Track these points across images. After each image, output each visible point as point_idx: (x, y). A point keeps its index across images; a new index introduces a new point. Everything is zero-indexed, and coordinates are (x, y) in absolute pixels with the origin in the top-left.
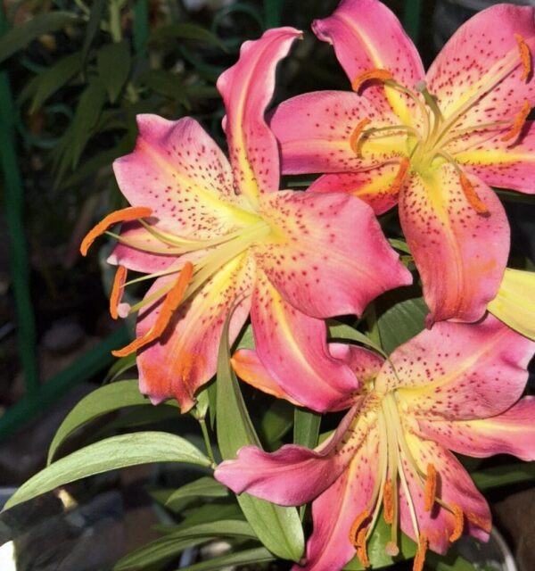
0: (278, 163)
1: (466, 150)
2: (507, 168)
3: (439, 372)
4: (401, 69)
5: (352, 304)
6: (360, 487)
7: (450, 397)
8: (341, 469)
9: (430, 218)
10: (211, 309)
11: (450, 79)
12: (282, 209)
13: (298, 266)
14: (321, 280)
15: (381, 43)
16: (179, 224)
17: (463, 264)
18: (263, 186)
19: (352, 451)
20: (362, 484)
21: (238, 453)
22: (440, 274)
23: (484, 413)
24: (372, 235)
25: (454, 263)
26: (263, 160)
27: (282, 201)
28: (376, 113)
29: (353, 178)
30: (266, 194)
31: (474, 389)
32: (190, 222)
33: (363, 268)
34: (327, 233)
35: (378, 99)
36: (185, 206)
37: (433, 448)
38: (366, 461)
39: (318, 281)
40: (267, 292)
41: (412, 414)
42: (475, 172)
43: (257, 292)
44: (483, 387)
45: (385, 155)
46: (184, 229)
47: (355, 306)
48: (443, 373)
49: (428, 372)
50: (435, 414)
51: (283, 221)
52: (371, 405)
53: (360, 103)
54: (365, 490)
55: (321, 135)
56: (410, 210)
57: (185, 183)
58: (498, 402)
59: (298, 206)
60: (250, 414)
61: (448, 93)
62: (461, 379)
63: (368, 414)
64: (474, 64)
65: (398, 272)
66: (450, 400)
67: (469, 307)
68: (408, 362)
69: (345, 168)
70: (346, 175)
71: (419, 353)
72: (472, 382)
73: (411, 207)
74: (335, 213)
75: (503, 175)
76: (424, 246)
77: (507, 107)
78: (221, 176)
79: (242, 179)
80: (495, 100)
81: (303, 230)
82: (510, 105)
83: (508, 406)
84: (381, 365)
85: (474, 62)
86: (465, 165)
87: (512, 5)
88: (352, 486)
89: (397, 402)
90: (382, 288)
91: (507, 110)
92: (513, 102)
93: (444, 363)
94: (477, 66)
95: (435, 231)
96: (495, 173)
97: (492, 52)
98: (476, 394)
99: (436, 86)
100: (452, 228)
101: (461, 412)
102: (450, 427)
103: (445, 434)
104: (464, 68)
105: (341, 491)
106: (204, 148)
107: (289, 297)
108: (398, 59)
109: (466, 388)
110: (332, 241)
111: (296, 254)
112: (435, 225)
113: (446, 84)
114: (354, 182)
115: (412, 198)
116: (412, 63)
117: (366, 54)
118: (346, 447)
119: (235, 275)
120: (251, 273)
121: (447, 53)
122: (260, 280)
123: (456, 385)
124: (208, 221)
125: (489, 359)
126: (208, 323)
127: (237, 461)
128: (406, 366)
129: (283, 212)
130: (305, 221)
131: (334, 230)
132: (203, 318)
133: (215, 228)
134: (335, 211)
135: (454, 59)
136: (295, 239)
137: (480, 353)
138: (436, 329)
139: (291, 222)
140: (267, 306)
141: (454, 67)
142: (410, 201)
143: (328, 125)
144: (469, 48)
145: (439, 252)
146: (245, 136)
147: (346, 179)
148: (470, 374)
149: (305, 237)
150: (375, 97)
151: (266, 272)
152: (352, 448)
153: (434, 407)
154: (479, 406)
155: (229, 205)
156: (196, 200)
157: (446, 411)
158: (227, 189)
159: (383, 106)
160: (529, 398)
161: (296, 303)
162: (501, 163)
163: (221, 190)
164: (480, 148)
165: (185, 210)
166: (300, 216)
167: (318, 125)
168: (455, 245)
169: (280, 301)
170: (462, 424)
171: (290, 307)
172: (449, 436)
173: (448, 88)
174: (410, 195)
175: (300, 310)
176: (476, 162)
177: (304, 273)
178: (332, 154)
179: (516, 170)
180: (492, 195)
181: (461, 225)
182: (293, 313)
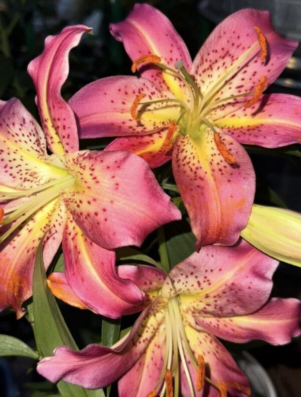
0: (76, 130)
1: (224, 117)
2: (253, 129)
3: (207, 283)
4: (174, 59)
5: (132, 238)
6: (155, 366)
7: (216, 301)
8: (138, 356)
9: (197, 168)
10: (34, 241)
11: (210, 66)
12: (80, 164)
13: (91, 209)
14: (109, 219)
15: (158, 40)
16: (11, 178)
17: (221, 202)
18: (67, 148)
19: (147, 342)
20: (156, 365)
21: (54, 351)
22: (204, 211)
23: (242, 312)
24: (148, 183)
25: (214, 202)
26: (64, 127)
27: (81, 159)
28: (156, 92)
29: (140, 140)
30: (70, 153)
31: (234, 295)
32: (18, 176)
33: (142, 209)
34: (113, 182)
35: (158, 81)
36: (14, 164)
37: (206, 337)
38: (159, 347)
39: (106, 220)
40: (74, 228)
41: (190, 313)
42: (230, 133)
43: (67, 228)
44: (240, 293)
45: (163, 123)
46: (14, 181)
47: (134, 239)
48: (210, 284)
49: (199, 283)
50: (206, 313)
51: (81, 174)
52: (158, 308)
53: (144, 84)
54: (158, 369)
55: (115, 109)
56: (181, 163)
57: (13, 147)
58: (251, 304)
59: (92, 161)
60: (65, 320)
61: (209, 76)
62: (223, 288)
63: (157, 315)
64: (228, 53)
65: (170, 211)
66: (216, 303)
67: (227, 234)
68: (184, 276)
69: (133, 133)
70: (134, 138)
71: (192, 270)
72: (232, 290)
73: (183, 160)
74: (119, 167)
75: (250, 135)
76: (191, 190)
77: (252, 85)
78: (38, 141)
79: (52, 142)
80: (243, 79)
81: (95, 180)
82: (254, 83)
83: (258, 307)
84: (165, 279)
85: (228, 52)
86: (222, 128)
87: (254, 10)
88: (148, 367)
89: (179, 304)
90: (158, 223)
91: (253, 87)
92: (256, 81)
93: (210, 276)
94: (230, 55)
95: (200, 178)
96: (244, 133)
97: (240, 45)
98: (235, 298)
99: (200, 71)
100: (212, 175)
101: (225, 312)
102: (218, 321)
103: (215, 326)
104: (220, 57)
105: (140, 371)
106: (24, 120)
107: (87, 232)
108: (171, 51)
109: (227, 294)
110: (117, 189)
111: (90, 199)
112: (201, 173)
113: (208, 69)
114: (141, 143)
115: (184, 154)
116: (182, 54)
117: (147, 48)
118: (141, 339)
119: (50, 216)
120: (62, 214)
121: (207, 46)
122: (69, 218)
123: (220, 292)
124: (30, 175)
125: (244, 273)
126: (31, 252)
127: (54, 357)
128: (183, 279)
129: (81, 167)
130: (96, 173)
131: (117, 179)
132: (27, 249)
133: (35, 180)
134: (119, 165)
135: (213, 51)
136: (89, 188)
137: (237, 268)
138: (203, 251)
139: (87, 174)
140: (73, 239)
141: (213, 57)
142: (181, 156)
143: (120, 102)
144: (223, 43)
145: (203, 194)
146: (49, 109)
147: (134, 141)
148: (229, 283)
149: (97, 186)
150: (155, 80)
151: (71, 213)
152: (147, 339)
153: (205, 308)
154: (238, 307)
155: (45, 162)
156: (21, 160)
157: (214, 311)
158: (42, 150)
159: (161, 87)
160: (274, 299)
161: (92, 236)
162: (249, 126)
163: (39, 152)
164: (234, 115)
165: (14, 167)
166: (93, 170)
167: (112, 102)
168: (214, 188)
169: (82, 235)
170: (227, 319)
171: (89, 240)
172: (218, 328)
173: (209, 72)
174: (182, 152)
175: (95, 242)
176: (231, 126)
177: (96, 214)
178: (124, 123)
179: (259, 131)
180: (242, 150)
181: (220, 173)
182: (91, 244)
